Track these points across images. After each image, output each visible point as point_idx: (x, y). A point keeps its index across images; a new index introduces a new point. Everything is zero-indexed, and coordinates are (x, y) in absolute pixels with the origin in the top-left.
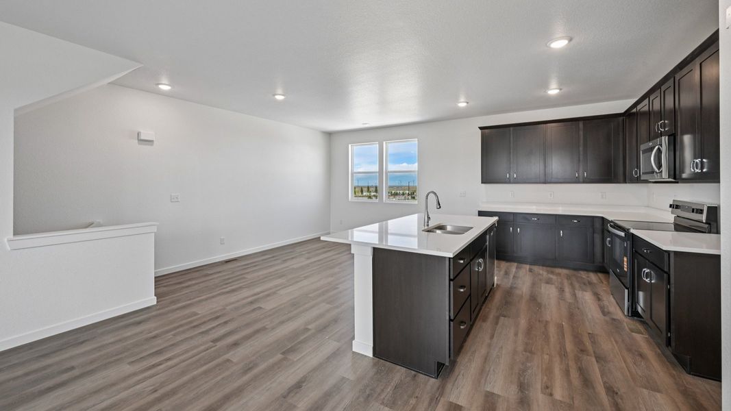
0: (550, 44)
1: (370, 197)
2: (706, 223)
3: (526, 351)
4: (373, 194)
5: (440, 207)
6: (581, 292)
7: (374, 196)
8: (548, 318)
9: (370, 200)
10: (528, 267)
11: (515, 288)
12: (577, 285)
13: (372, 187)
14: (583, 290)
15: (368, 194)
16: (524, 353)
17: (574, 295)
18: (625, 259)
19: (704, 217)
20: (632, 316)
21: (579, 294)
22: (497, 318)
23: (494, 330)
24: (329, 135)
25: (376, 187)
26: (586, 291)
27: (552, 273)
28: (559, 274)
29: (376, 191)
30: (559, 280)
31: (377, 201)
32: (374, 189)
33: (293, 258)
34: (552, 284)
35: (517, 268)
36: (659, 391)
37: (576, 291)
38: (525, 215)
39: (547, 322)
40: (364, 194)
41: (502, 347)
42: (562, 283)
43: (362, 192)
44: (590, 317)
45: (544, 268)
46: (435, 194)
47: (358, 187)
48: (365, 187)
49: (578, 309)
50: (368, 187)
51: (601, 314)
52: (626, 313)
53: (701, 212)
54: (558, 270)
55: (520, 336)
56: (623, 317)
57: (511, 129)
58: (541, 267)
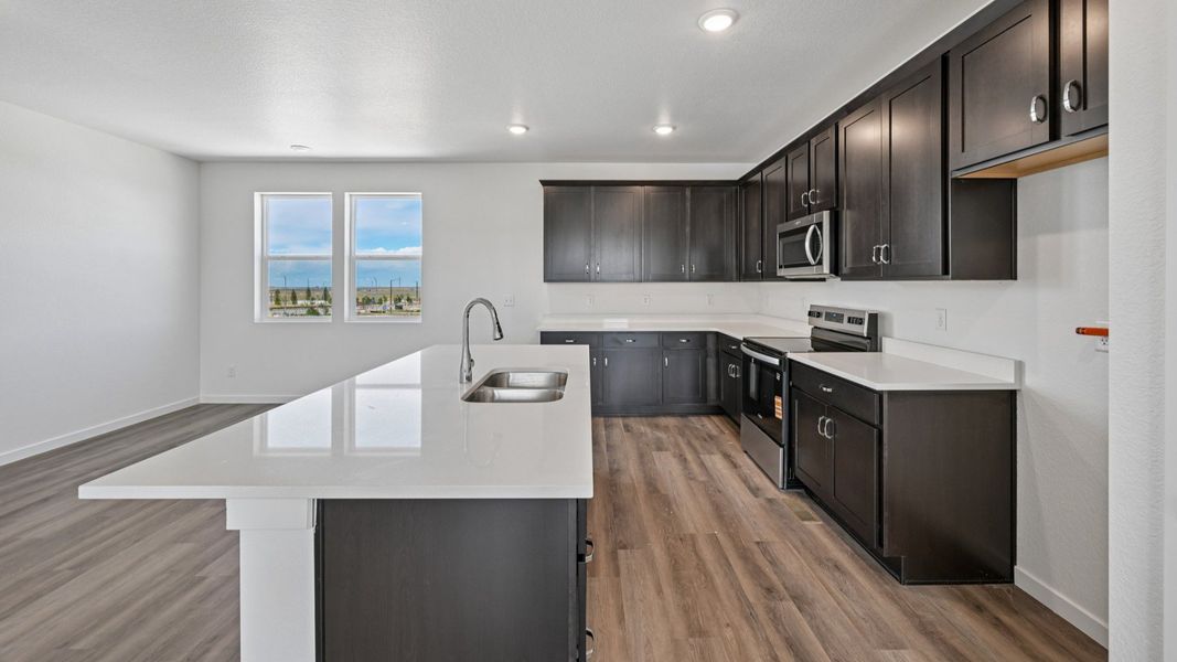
0: (704, 21)
1: (312, 311)
2: (867, 338)
3: (692, 635)
4: (318, 302)
5: (502, 336)
6: (707, 456)
7: (321, 306)
8: (692, 531)
9: (313, 319)
10: (619, 422)
11: (618, 470)
12: (696, 443)
13: (317, 289)
14: (711, 453)
15: (309, 303)
16: (691, 640)
17: (702, 465)
18: (778, 400)
19: (864, 330)
20: (788, 488)
21: (705, 458)
22: (614, 556)
23: (618, 592)
24: (197, 165)
25: (326, 290)
26: (712, 453)
27: (657, 426)
28: (666, 429)
29: (326, 297)
30: (671, 438)
31: (329, 319)
32: (321, 294)
33: (46, 500)
34: (666, 450)
35: (606, 427)
36: (902, 647)
37: (702, 456)
38: (614, 335)
39: (693, 537)
40: (299, 302)
41: (648, 641)
42: (677, 445)
43: (294, 298)
44: (741, 505)
45: (644, 419)
46: (488, 304)
47: (286, 289)
48: (301, 290)
49: (720, 492)
50: (308, 291)
51: (752, 497)
52: (780, 486)
53: (860, 322)
54: (664, 421)
55: (668, 590)
56: (777, 492)
57: (592, 188)
58: (638, 419)
